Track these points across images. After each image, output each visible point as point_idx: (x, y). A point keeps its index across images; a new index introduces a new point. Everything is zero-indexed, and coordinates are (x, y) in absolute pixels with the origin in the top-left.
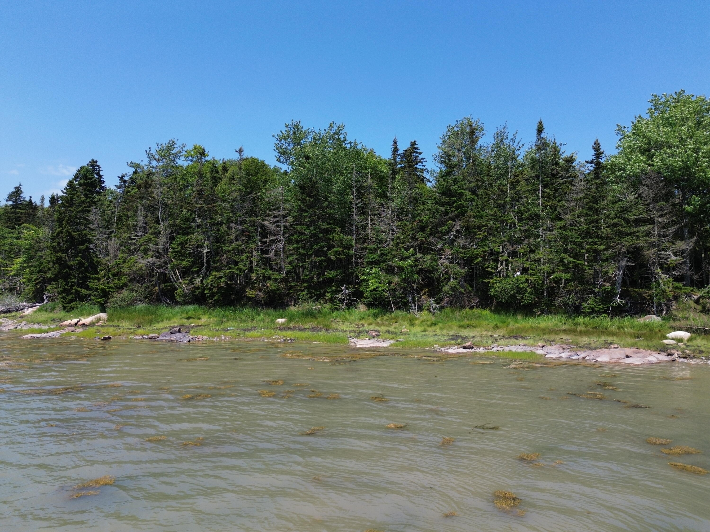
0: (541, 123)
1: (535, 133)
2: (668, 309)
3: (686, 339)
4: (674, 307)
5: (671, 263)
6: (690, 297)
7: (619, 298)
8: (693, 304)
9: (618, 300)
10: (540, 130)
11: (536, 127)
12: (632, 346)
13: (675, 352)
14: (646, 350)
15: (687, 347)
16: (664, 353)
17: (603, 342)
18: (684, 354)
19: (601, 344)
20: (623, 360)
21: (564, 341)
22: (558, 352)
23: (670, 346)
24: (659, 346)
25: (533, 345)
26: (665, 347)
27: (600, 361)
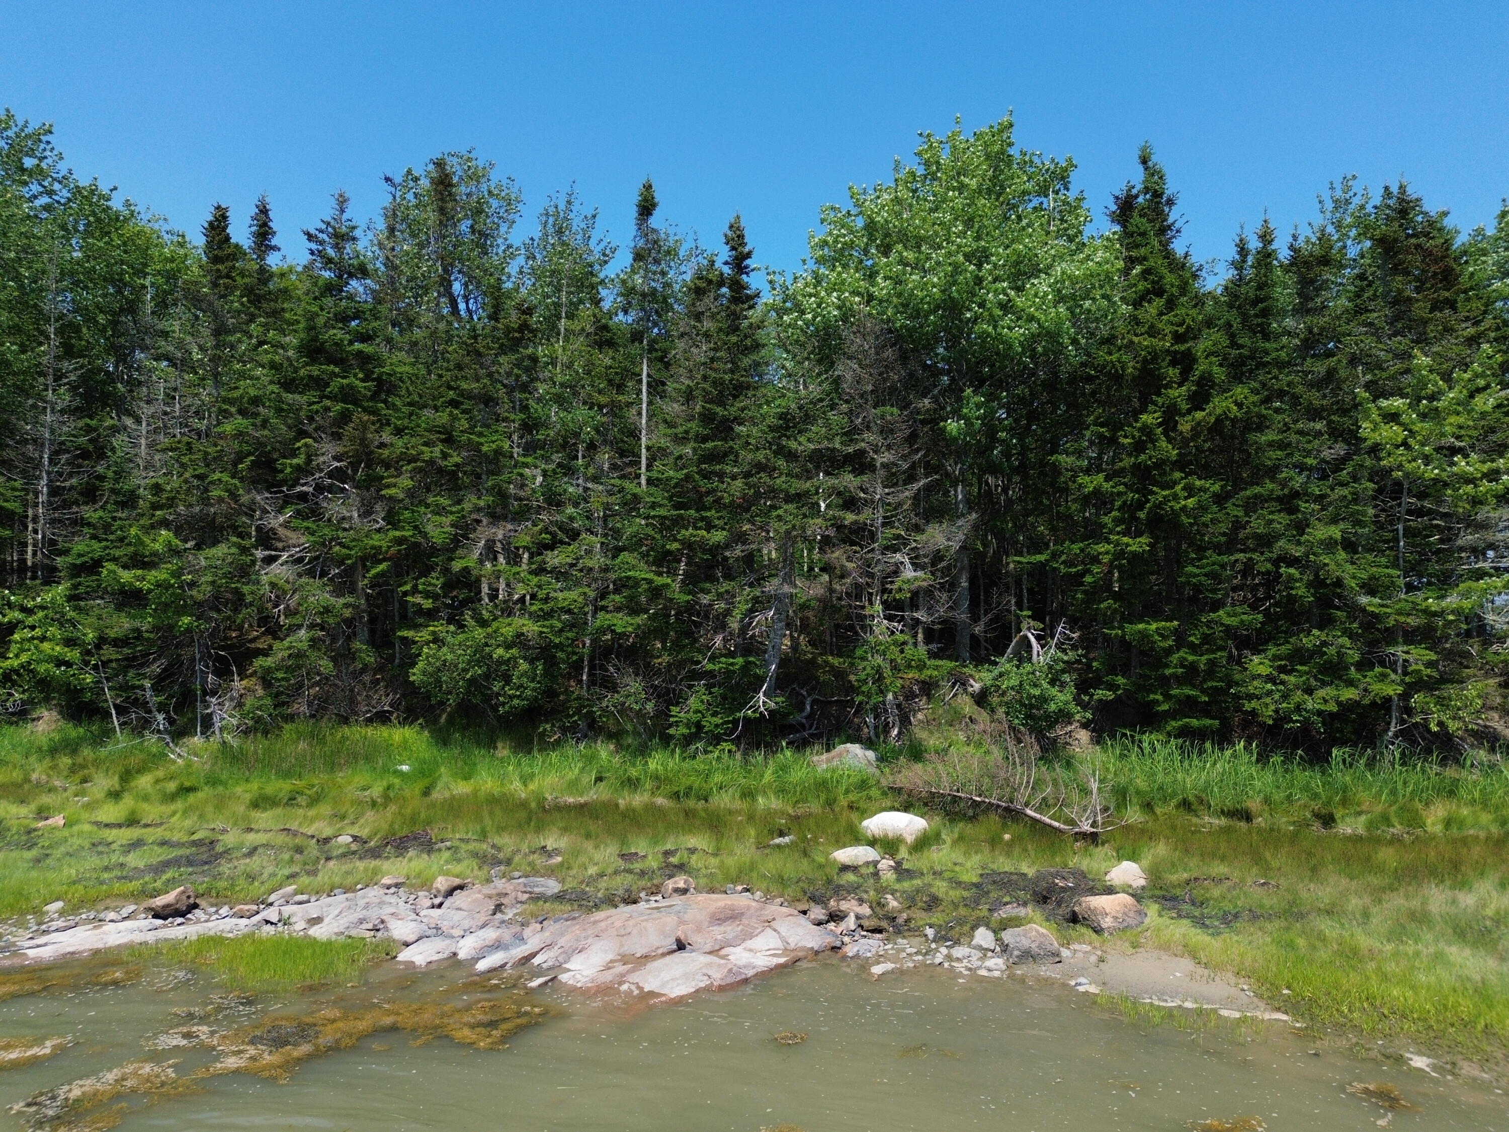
0: (648, 187)
1: (634, 212)
2: (905, 721)
3: (910, 839)
4: (920, 716)
5: (900, 590)
6: (964, 684)
7: (765, 694)
8: (967, 706)
9: (762, 698)
10: (646, 208)
11: (636, 198)
12: (735, 882)
13: (850, 906)
14: (768, 898)
15: (898, 880)
16: (818, 913)
17: (655, 865)
18: (881, 912)
19: (643, 873)
20: (652, 966)
21: (539, 860)
22: (466, 924)
23: (850, 877)
24: (811, 882)
25: (426, 885)
26: (829, 881)
27: (564, 977)
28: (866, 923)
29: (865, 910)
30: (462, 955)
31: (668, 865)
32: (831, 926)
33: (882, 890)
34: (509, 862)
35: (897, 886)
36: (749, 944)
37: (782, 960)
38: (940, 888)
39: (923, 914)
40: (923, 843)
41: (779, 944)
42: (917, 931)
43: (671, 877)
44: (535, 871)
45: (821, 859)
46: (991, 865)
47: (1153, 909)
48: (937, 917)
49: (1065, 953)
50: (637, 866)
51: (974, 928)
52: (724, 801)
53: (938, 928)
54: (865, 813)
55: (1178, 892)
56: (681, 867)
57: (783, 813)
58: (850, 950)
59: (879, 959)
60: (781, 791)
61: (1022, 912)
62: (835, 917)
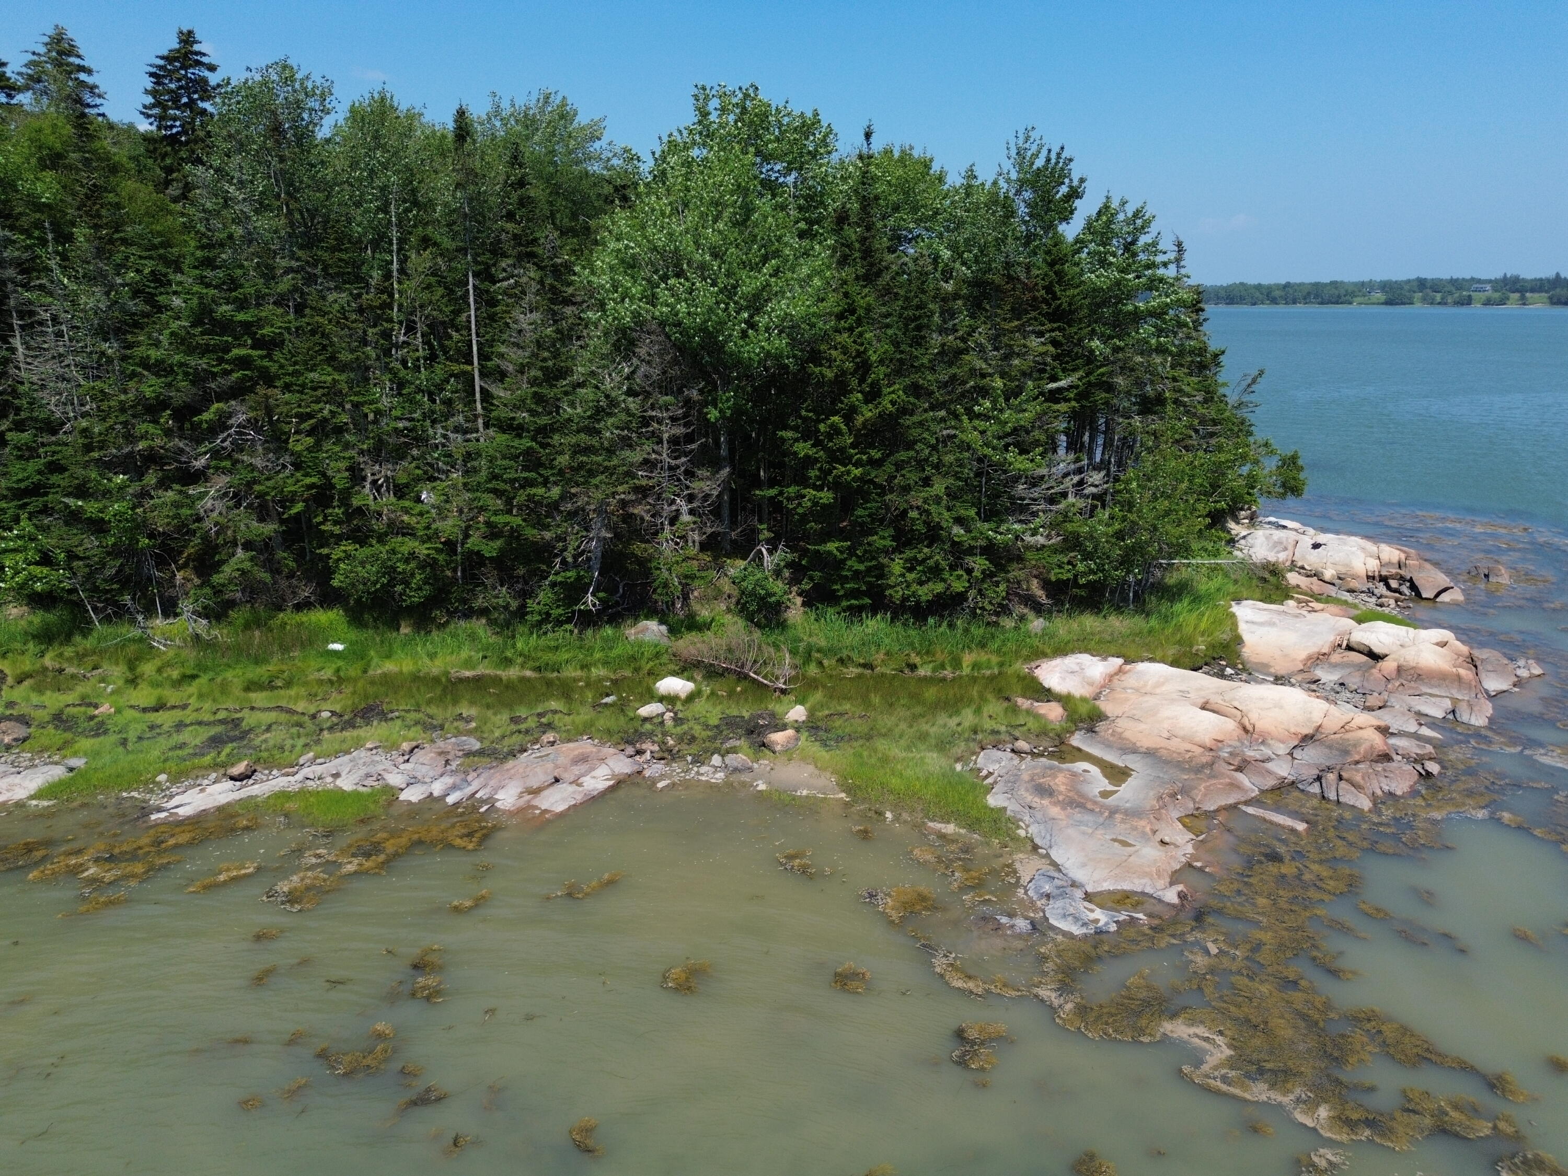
2: (686, 597)
3: (683, 697)
6: (725, 570)
7: (591, 595)
9: (590, 598)
12: (582, 734)
13: (648, 746)
14: (602, 744)
15: (675, 726)
16: (630, 750)
17: (533, 725)
18: (664, 748)
19: (527, 732)
20: (545, 793)
21: (461, 725)
22: (431, 774)
23: (648, 726)
24: (626, 732)
25: (395, 746)
26: (636, 731)
27: (498, 804)
28: (656, 755)
29: (656, 748)
30: (436, 794)
31: (541, 725)
32: (637, 758)
33: (665, 734)
34: (442, 727)
35: (674, 731)
36: (593, 774)
37: (611, 783)
38: (697, 730)
39: (687, 747)
40: (691, 698)
41: (609, 772)
42: (683, 758)
43: (544, 733)
44: (459, 733)
45: (631, 714)
46: (727, 712)
47: (804, 735)
48: (694, 749)
49: (756, 766)
50: (523, 727)
51: (712, 754)
52: (571, 672)
53: (694, 756)
54: (659, 677)
55: (819, 724)
56: (550, 726)
57: (608, 679)
58: (647, 773)
59: (662, 777)
60: (606, 663)
61: (738, 743)
62: (640, 752)
